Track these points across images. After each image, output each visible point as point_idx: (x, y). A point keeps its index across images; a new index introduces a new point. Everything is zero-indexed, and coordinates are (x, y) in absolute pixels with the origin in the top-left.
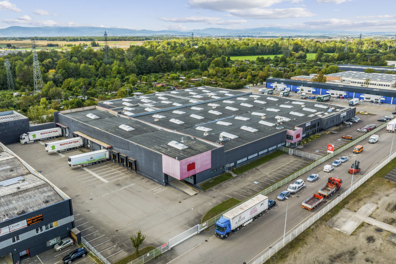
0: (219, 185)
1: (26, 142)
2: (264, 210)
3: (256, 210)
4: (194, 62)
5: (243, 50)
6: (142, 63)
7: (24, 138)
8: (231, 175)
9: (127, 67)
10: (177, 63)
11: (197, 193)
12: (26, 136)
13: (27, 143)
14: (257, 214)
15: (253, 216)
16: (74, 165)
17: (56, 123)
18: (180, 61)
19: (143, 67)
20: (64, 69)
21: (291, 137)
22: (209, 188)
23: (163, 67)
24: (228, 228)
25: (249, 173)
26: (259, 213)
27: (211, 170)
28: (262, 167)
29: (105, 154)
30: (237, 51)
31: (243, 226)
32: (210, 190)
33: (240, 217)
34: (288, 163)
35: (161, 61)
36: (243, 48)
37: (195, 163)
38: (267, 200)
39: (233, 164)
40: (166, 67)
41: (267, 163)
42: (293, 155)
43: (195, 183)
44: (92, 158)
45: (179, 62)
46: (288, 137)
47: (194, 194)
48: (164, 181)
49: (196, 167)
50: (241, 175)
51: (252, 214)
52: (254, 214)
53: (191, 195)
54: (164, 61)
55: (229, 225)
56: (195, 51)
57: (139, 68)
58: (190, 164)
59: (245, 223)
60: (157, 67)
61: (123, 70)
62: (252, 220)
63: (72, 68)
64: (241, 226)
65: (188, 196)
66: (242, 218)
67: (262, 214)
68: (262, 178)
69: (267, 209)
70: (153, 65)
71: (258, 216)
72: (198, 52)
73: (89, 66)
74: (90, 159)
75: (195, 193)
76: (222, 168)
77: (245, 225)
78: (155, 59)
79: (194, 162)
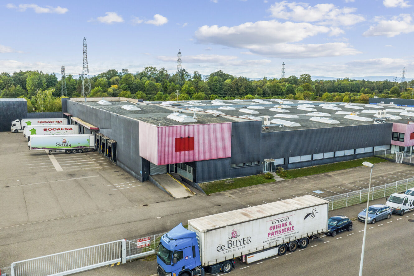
0: (241, 189)
1: (17, 130)
2: (315, 233)
3: (289, 226)
4: (279, 87)
5: (345, 86)
6: (217, 85)
7: (14, 125)
8: (271, 178)
9: (198, 88)
10: (258, 88)
11: (190, 195)
12: (18, 121)
13: (18, 132)
14: (292, 239)
15: (280, 242)
16: (35, 148)
17: (63, 113)
18: (263, 85)
19: (218, 90)
20: (127, 84)
21: (401, 136)
22: (219, 191)
23: (241, 91)
24: (188, 256)
25: (310, 179)
26: (299, 237)
27: (230, 160)
28: (339, 174)
29: (88, 140)
30: (337, 87)
31: (246, 263)
32: (220, 194)
33: (235, 235)
34: (392, 172)
35: (240, 84)
36: (344, 84)
37: (193, 138)
38: (325, 208)
39: (279, 162)
40: (244, 91)
41: (350, 169)
42: (404, 163)
43: (195, 180)
44: (65, 142)
45: (261, 87)
46: (395, 135)
47: (183, 196)
48: (141, 172)
49: (197, 147)
50: (293, 180)
51: (278, 235)
52: (283, 235)
53: (177, 197)
54: (243, 84)
55: (193, 247)
56: (285, 82)
57: (213, 90)
58: (181, 138)
59: (250, 254)
60: (235, 91)
61: (193, 91)
62: (275, 252)
63: (136, 84)
64: (238, 262)
65: (172, 198)
66: (240, 238)
67: (308, 243)
68: (334, 187)
69: (323, 233)
70: (229, 88)
71: (298, 244)
72: (288, 82)
73: (156, 84)
74: (61, 143)
75: (187, 195)
76: (256, 163)
77: (250, 260)
78: (233, 82)
79: (191, 136)
